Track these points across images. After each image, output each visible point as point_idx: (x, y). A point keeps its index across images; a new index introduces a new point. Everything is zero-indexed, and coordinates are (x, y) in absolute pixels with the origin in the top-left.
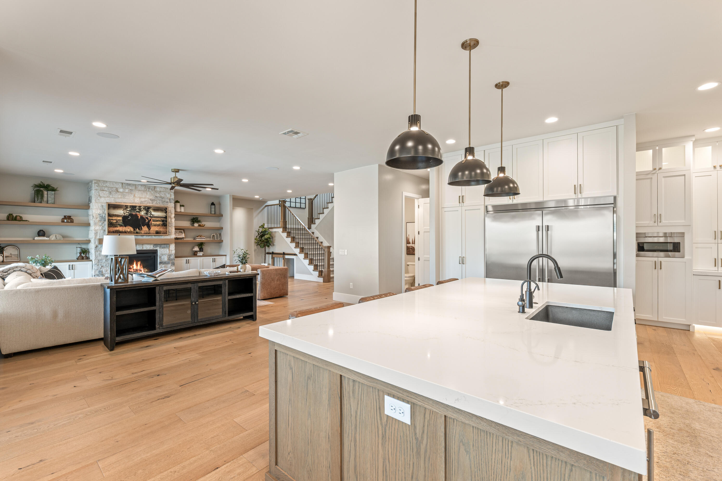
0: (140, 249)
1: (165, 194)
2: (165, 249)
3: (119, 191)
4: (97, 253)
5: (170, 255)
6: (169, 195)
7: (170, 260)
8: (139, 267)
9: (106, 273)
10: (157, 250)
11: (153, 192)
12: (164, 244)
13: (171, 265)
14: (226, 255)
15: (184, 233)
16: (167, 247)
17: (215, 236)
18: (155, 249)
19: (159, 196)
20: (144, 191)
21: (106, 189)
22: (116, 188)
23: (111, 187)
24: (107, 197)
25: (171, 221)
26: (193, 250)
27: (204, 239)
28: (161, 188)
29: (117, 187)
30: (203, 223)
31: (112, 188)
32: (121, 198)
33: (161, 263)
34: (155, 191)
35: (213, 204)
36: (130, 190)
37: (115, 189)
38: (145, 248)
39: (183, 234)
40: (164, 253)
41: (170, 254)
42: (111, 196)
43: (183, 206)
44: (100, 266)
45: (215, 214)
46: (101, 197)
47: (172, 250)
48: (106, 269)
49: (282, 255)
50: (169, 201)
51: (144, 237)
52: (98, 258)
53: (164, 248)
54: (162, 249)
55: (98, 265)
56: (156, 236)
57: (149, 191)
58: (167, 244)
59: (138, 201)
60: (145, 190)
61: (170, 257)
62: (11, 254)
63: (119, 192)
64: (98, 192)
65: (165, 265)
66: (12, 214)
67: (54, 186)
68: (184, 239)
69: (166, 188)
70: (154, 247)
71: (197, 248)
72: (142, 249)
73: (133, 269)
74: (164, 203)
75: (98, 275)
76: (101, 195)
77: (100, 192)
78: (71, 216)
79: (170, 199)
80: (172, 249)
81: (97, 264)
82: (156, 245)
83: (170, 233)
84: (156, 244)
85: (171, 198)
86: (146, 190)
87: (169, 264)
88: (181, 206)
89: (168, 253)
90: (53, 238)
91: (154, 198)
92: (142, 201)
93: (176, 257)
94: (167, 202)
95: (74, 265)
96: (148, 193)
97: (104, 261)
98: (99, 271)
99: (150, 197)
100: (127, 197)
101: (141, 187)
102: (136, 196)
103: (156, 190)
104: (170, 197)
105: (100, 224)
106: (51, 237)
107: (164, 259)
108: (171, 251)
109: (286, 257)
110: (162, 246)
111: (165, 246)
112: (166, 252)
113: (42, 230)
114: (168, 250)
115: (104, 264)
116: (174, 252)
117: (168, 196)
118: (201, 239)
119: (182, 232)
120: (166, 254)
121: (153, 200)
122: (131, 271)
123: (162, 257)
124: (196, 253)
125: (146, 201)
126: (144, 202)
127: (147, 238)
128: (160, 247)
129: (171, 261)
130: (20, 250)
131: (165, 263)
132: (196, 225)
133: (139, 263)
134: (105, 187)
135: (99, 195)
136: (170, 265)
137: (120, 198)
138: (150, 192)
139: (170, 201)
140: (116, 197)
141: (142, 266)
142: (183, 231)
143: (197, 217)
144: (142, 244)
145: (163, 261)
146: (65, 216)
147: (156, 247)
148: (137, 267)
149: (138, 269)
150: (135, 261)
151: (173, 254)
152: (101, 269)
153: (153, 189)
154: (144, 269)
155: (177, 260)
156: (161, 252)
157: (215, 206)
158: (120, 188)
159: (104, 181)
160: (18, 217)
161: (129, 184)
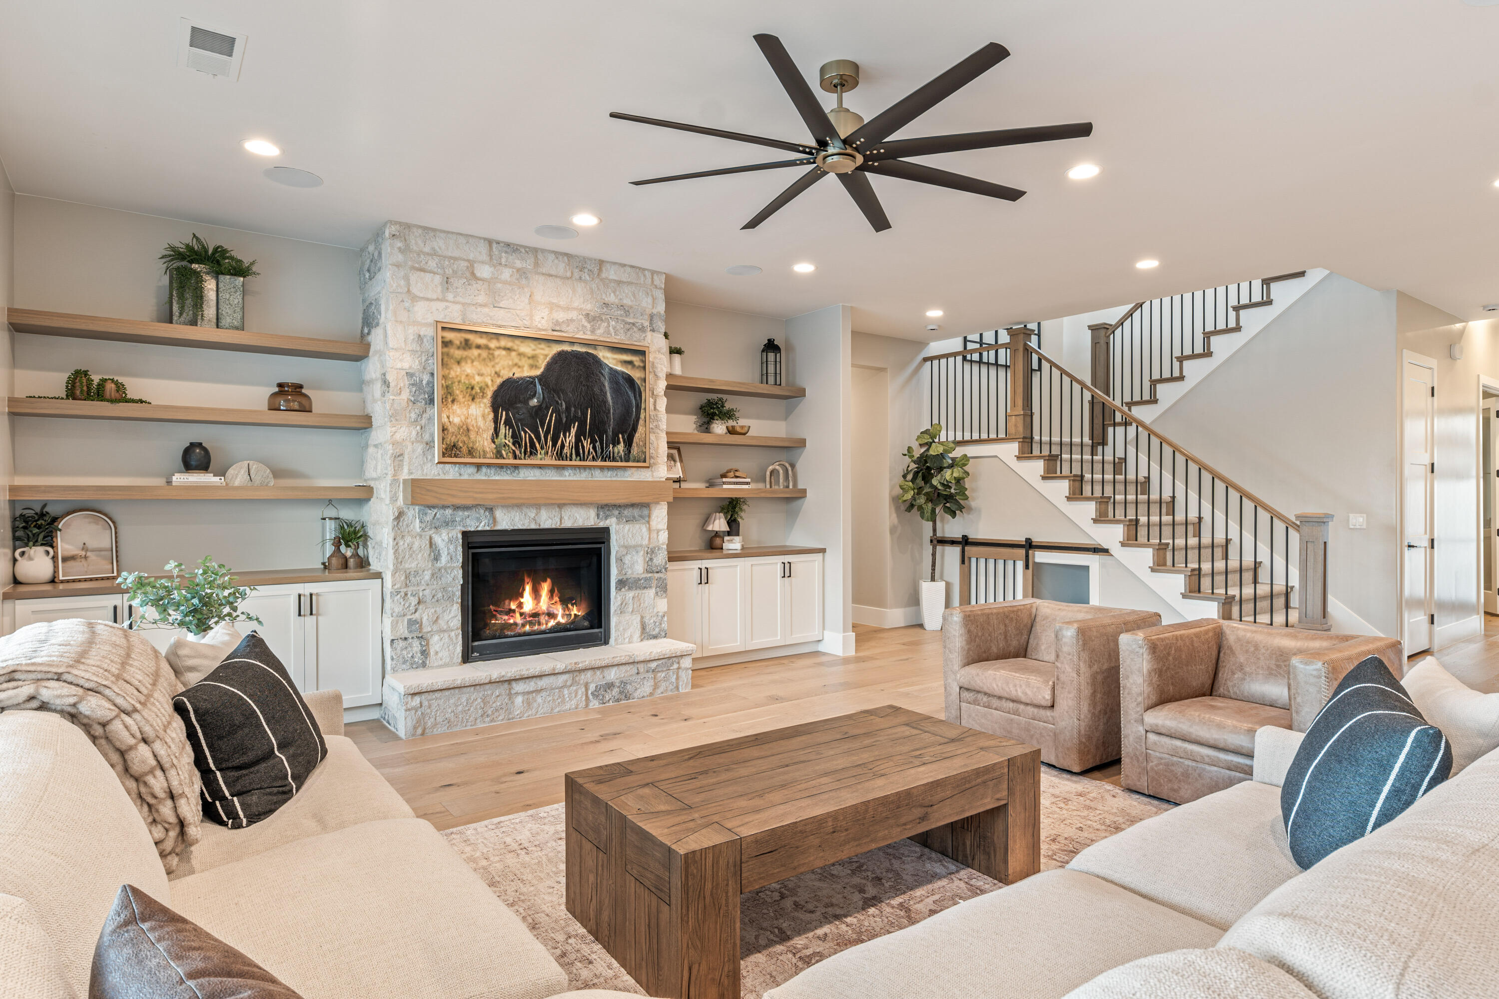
0: (554, 527)
1: (634, 295)
2: (637, 526)
3: (478, 274)
4: (401, 543)
5: (651, 552)
6: (650, 300)
7: (652, 572)
8: (544, 603)
9: (435, 628)
10: (606, 531)
11: (593, 285)
12: (633, 505)
13: (657, 593)
14: (822, 550)
16: (641, 517)
17: (781, 472)
18: (602, 524)
19: (617, 301)
20: (564, 278)
21: (432, 264)
22: (468, 261)
23: (451, 258)
24: (438, 299)
26: (710, 528)
27: (746, 487)
28: (622, 270)
29: (471, 257)
30: (742, 422)
31: (455, 259)
32: (485, 302)
33: (621, 583)
34: (602, 280)
35: (771, 346)
36: (518, 270)
37: (464, 264)
38: (568, 524)
40: (633, 543)
41: (651, 546)
42: (450, 296)
44: (414, 601)
46: (415, 298)
47: (658, 531)
48: (433, 610)
49: (1022, 552)
50: (647, 324)
51: (566, 473)
52: (407, 566)
53: (630, 520)
54: (627, 527)
55: (406, 594)
56: (606, 472)
57: (580, 278)
58: (640, 505)
59: (543, 321)
60: (569, 274)
61: (651, 559)
62: (84, 547)
63: (480, 279)
64: (407, 279)
65: (636, 592)
66: (86, 373)
67: (243, 254)
70: (598, 515)
71: (720, 520)
72: (558, 526)
75: (406, 639)
76: (415, 290)
77: (414, 277)
78: (301, 387)
79: (651, 318)
80: (660, 526)
81: (402, 591)
82: (604, 508)
83: (650, 457)
84: (606, 505)
85: (655, 311)
86: (572, 273)
87: (651, 587)
88: (672, 351)
89: (645, 542)
90: (237, 476)
91: (597, 311)
92: (557, 323)
93: (671, 559)
94: (642, 329)
95: (317, 594)
96: (579, 290)
97: (427, 576)
98: (410, 621)
100: (505, 303)
101: (556, 261)
102: (538, 297)
103: (604, 275)
104: (650, 307)
105: (413, 416)
106: (231, 472)
107: (632, 565)
108: (654, 535)
109: (1037, 560)
110: (625, 512)
111: (636, 512)
112: (638, 539)
113: (200, 445)
114: (644, 529)
115: (427, 592)
116: (664, 537)
117: (645, 303)
118: (737, 483)
120: (641, 546)
121: (594, 319)
122: (512, 621)
123: (627, 559)
124: (718, 541)
125: (572, 320)
126: (564, 328)
127: (574, 478)
128: (618, 518)
129: (657, 575)
130: (122, 529)
131: (633, 583)
132: (718, 428)
133: (545, 587)
134: (428, 254)
135: (408, 290)
136: (652, 592)
137: (481, 305)
138: (586, 282)
139: (651, 324)
140: (468, 299)
141: (556, 599)
143: (720, 395)
144: (561, 506)
145: (628, 576)
146: (280, 385)
147: (606, 518)
148: (535, 602)
149: (540, 612)
150: (529, 576)
151: (663, 544)
152: (416, 611)
153: (596, 271)
154: (566, 608)
155: (672, 566)
156: (623, 536)
157: (778, 355)
158: (483, 262)
159: (426, 229)
160: (110, 386)
161: (514, 244)
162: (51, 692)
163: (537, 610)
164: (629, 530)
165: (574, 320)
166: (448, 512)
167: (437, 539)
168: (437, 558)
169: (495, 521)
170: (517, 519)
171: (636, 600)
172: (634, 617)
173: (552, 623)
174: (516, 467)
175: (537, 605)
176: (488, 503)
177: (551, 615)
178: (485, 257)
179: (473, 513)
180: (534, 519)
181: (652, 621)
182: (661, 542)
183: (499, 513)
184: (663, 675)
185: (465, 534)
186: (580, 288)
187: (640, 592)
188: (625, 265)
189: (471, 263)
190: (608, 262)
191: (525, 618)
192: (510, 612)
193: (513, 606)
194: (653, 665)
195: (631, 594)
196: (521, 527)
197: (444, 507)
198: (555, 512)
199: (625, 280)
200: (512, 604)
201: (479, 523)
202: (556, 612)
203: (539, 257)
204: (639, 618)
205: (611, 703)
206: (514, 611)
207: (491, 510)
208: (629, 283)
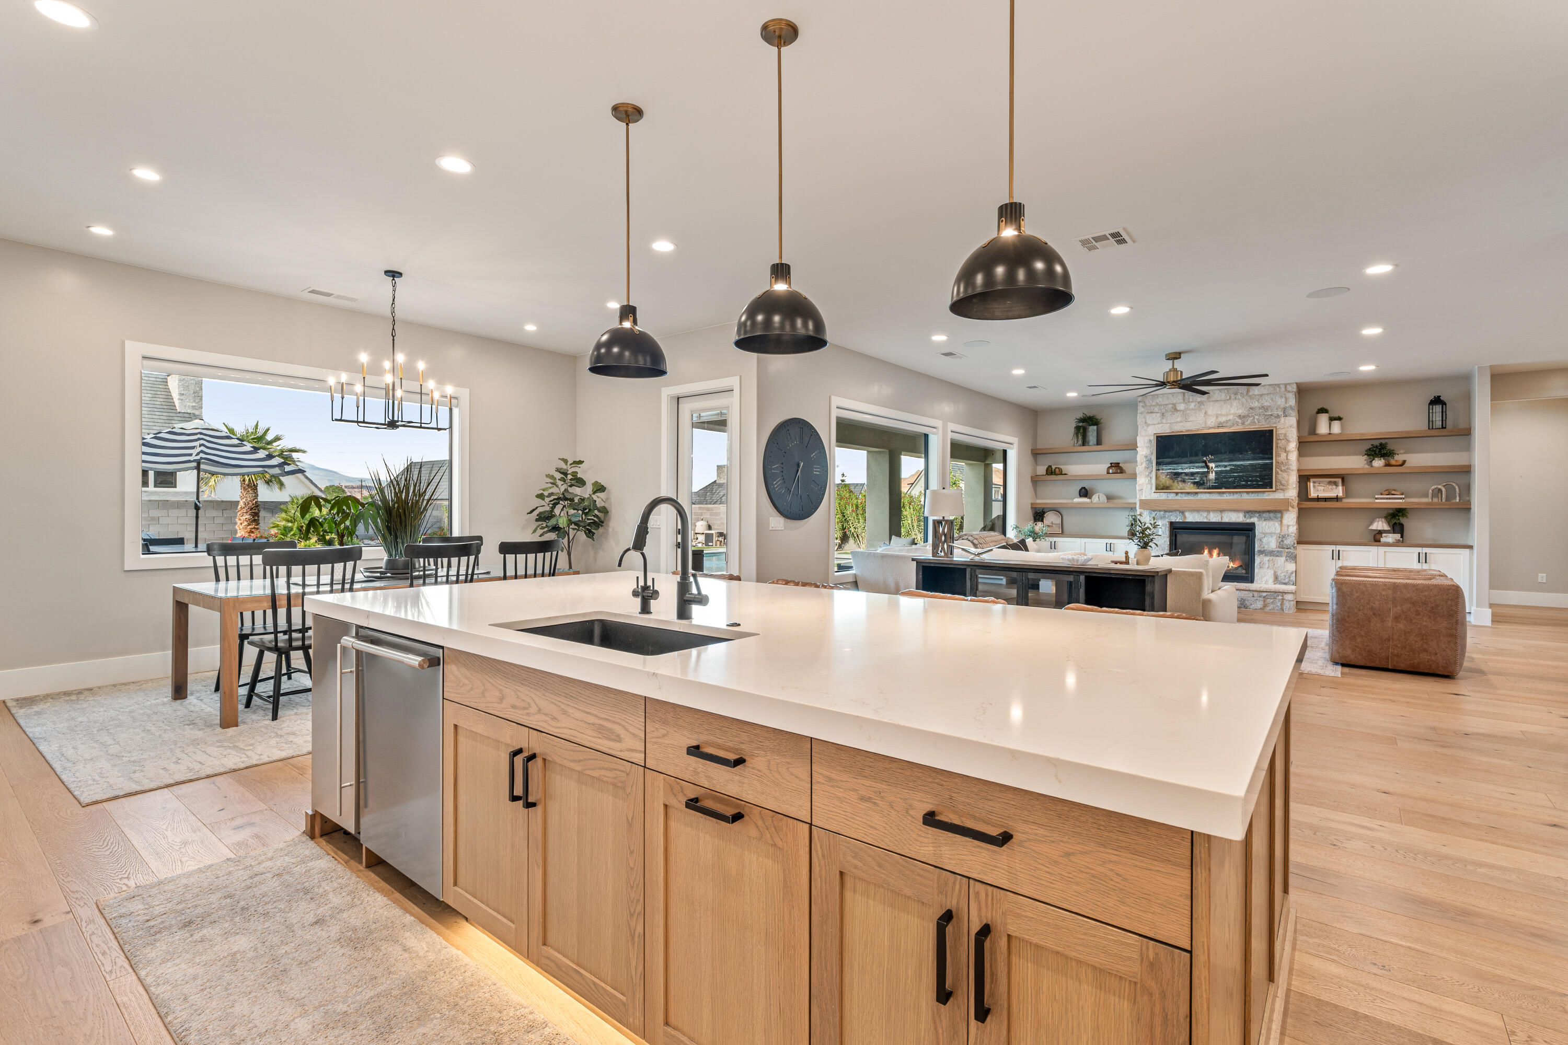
0: (1217, 521)
1: (1272, 400)
2: (1271, 523)
3: (1178, 408)
5: (1282, 538)
6: (1283, 400)
7: (1284, 548)
10: (1253, 524)
11: (1244, 400)
12: (1269, 512)
13: (1287, 560)
14: (1471, 547)
15: (1343, 485)
16: (1277, 518)
17: (1444, 490)
18: (1248, 521)
19: (1259, 405)
20: (1225, 401)
21: (1156, 409)
24: (1159, 423)
25: (1287, 459)
27: (1401, 501)
29: (1175, 402)
30: (1399, 458)
31: (1166, 405)
32: (1181, 422)
33: (1261, 552)
34: (1251, 396)
35: (1437, 401)
36: (1199, 403)
37: (1171, 406)
38: (1226, 520)
39: (1340, 488)
40: (1269, 531)
41: (1282, 534)
42: (1164, 421)
43: (1339, 419)
45: (1443, 428)
46: (1148, 425)
47: (1288, 526)
50: (1281, 413)
51: (1225, 495)
53: (1270, 519)
54: (1264, 523)
56: (1250, 494)
57: (1236, 398)
58: (1275, 512)
59: (1213, 423)
60: (1228, 398)
61: (1282, 541)
62: (1052, 523)
63: (1180, 411)
64: (1145, 417)
65: (1272, 558)
66: (1051, 466)
67: (1098, 417)
68: (1344, 500)
69: (1276, 385)
70: (1245, 517)
71: (1380, 523)
72: (1220, 521)
74: (1270, 419)
76: (1148, 422)
77: (1148, 416)
78: (1119, 463)
79: (1284, 410)
80: (1290, 523)
82: (1248, 513)
83: (1283, 485)
84: (1250, 511)
85: (1287, 405)
86: (1230, 397)
87: (1282, 556)
88: (1332, 419)
89: (1278, 531)
90: (1095, 498)
91: (1246, 413)
92: (1220, 423)
93: (1298, 543)
94: (1278, 417)
95: (1114, 544)
96: (1235, 404)
99: (1237, 412)
100: (1191, 419)
102: (1210, 412)
103: (1251, 394)
104: (1284, 403)
105: (1147, 473)
106: (1093, 497)
107: (1268, 543)
108: (1285, 528)
110: (1264, 515)
111: (1272, 515)
112: (1273, 530)
113: (1085, 488)
114: (1278, 525)
116: (1293, 529)
117: (1281, 402)
118: (1390, 499)
119: (1336, 484)
120: (1275, 533)
121: (1244, 417)
123: (1265, 540)
124: (1378, 536)
125: (1230, 420)
127: (1230, 498)
128: (1260, 518)
129: (1287, 550)
130: (1064, 518)
131: (1271, 553)
132: (1378, 463)
133: (1215, 552)
134: (1154, 406)
135: (1146, 422)
136: (1283, 559)
137: (1179, 422)
138: (1239, 399)
139: (1284, 413)
140: (1172, 421)
141: (1222, 558)
142: (1340, 480)
143: (1383, 442)
144: (1221, 512)
145: (1265, 549)
146: (1111, 464)
147: (1251, 517)
150: (1207, 546)
151: (1292, 533)
153: (1245, 393)
155: (1301, 548)
156: (1262, 527)
157: (1444, 406)
158: (1181, 403)
160: (1057, 470)
162: (970, 538)
164: (1266, 525)
166: (1162, 513)
169: (1185, 517)
170: (1196, 517)
171: (1271, 562)
172: (1269, 571)
174: (1196, 493)
176: (1181, 509)
178: (1181, 401)
179: (1174, 514)
180: (1206, 517)
181: (1283, 575)
182: (1290, 532)
183: (1187, 514)
184: (1272, 601)
185: (1171, 523)
186: (1235, 403)
187: (1275, 558)
189: (1174, 405)
194: (1264, 594)
195: (1267, 558)
196: (1198, 521)
197: (1160, 511)
198: (1219, 514)
201: (1178, 518)
204: (1273, 572)
207: (1183, 512)
208: (1268, 394)
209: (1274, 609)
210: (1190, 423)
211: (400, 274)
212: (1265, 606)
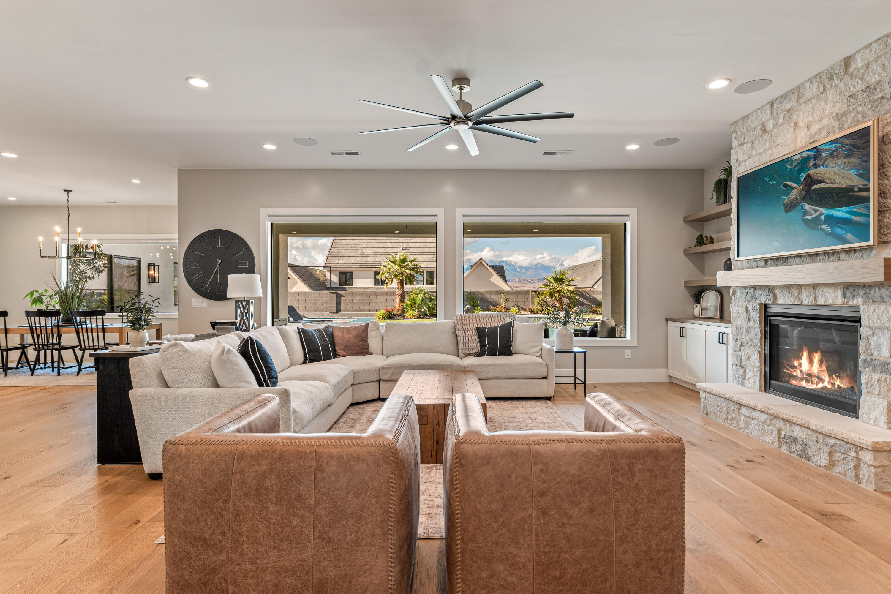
2: (883, 307)
3: (768, 129)
8: (815, 369)
9: (748, 363)
10: (856, 310)
18: (851, 304)
19: (864, 86)
20: (817, 97)
21: (747, 138)
22: (762, 123)
23: (754, 128)
24: (749, 158)
28: (867, 51)
29: (764, 120)
31: (756, 127)
32: (770, 148)
33: (868, 363)
34: (850, 75)
36: (787, 111)
37: (759, 127)
38: (822, 302)
40: (878, 324)
42: (754, 153)
44: (739, 343)
46: (739, 164)
48: (746, 352)
52: (737, 323)
54: (872, 308)
55: (737, 340)
57: (831, 86)
59: (803, 140)
60: (822, 89)
63: (767, 132)
70: (844, 296)
73: (801, 371)
75: (737, 365)
76: (740, 159)
77: (738, 151)
81: (736, 337)
86: (824, 87)
91: (845, 107)
96: (830, 97)
97: (745, 330)
98: (737, 355)
99: (834, 110)
100: (780, 141)
101: (811, 86)
102: (800, 124)
103: (851, 69)
107: (878, 347)
110: (874, 292)
112: (885, 321)
115: (744, 340)
122: (795, 374)
123: (874, 340)
126: (816, 138)
128: (866, 297)
131: (884, 366)
137: (767, 150)
138: (837, 86)
140: (762, 150)
144: (816, 287)
145: (876, 358)
147: (854, 297)
148: (810, 365)
149: (813, 374)
152: (740, 350)
153: (843, 72)
154: (830, 376)
158: (769, 120)
159: (743, 118)
160: (709, 238)
161: (785, 93)
163: (810, 372)
164: (874, 311)
165: (825, 127)
166: (753, 291)
167: (750, 307)
168: (749, 320)
169: (775, 297)
170: (787, 297)
171: (884, 384)
173: (820, 385)
175: (810, 368)
176: (770, 285)
177: (822, 380)
178: (769, 116)
179: (764, 292)
180: (798, 297)
183: (778, 292)
186: (831, 95)
188: (871, 44)
189: (763, 125)
190: (855, 54)
191: (803, 374)
192: (794, 367)
193: (796, 364)
194: (832, 441)
195: (878, 376)
196: (790, 303)
197: (751, 288)
198: (812, 292)
199: (872, 59)
200: (795, 362)
201: (767, 299)
202: (823, 378)
203: (801, 91)
204: (886, 401)
205: (794, 455)
206: (796, 367)
207: (772, 290)
208: (876, 60)
209: (845, 474)
210: (780, 147)
211: (71, 191)
212: (832, 464)
